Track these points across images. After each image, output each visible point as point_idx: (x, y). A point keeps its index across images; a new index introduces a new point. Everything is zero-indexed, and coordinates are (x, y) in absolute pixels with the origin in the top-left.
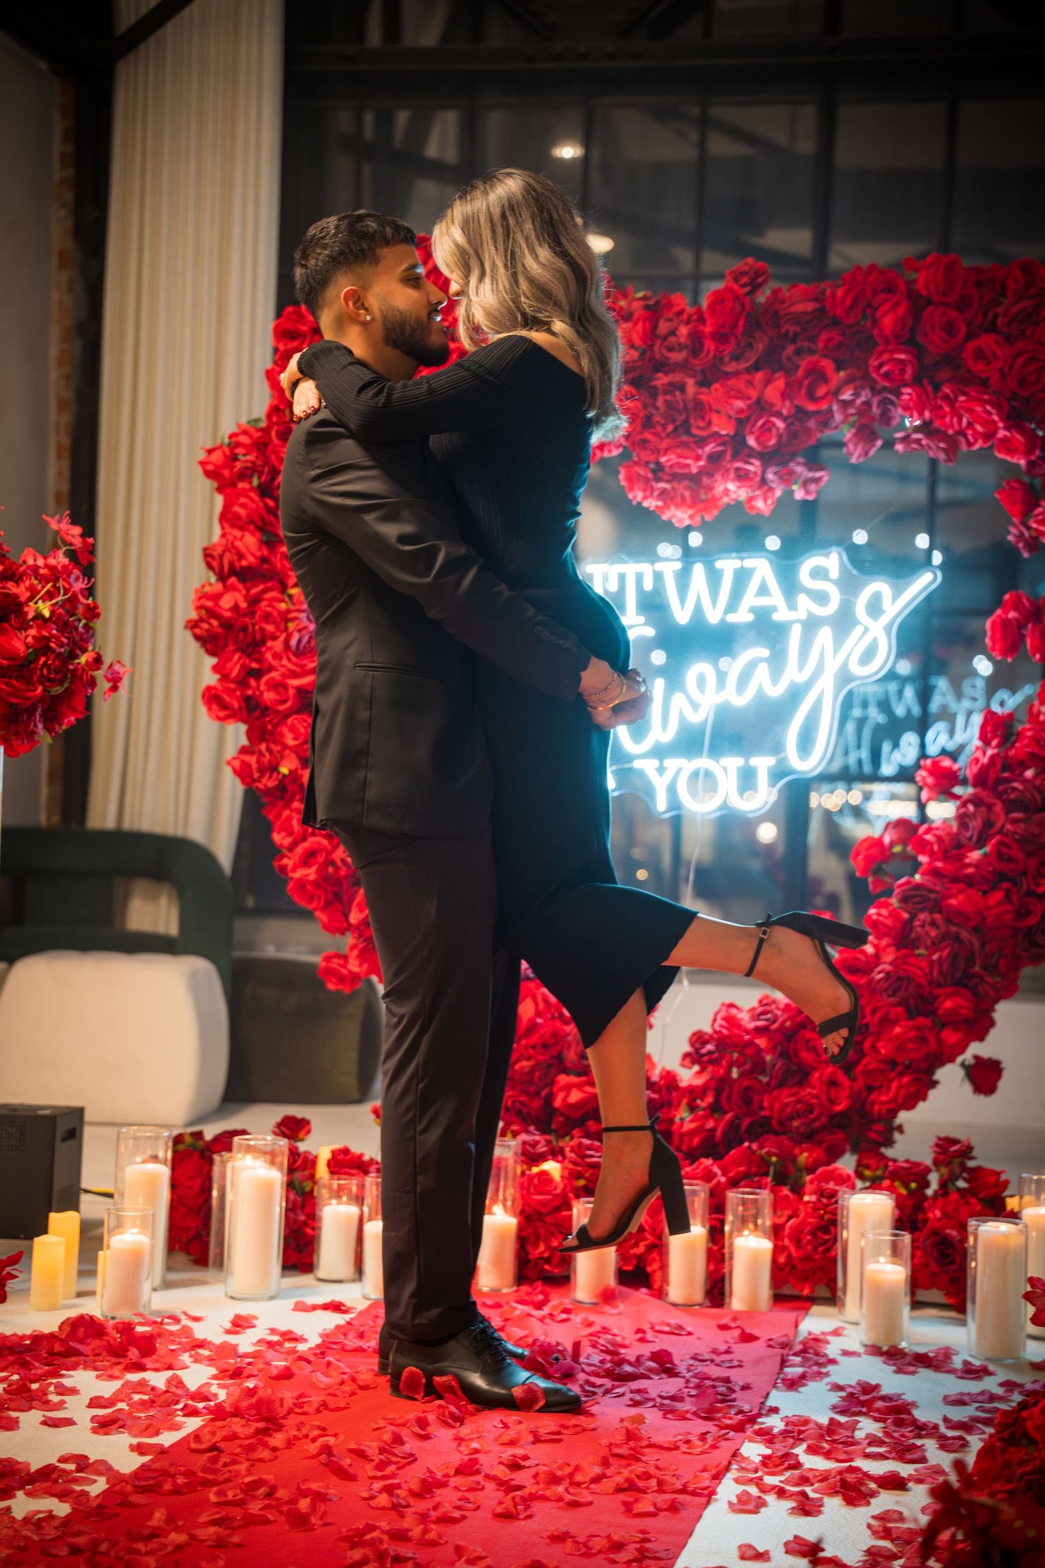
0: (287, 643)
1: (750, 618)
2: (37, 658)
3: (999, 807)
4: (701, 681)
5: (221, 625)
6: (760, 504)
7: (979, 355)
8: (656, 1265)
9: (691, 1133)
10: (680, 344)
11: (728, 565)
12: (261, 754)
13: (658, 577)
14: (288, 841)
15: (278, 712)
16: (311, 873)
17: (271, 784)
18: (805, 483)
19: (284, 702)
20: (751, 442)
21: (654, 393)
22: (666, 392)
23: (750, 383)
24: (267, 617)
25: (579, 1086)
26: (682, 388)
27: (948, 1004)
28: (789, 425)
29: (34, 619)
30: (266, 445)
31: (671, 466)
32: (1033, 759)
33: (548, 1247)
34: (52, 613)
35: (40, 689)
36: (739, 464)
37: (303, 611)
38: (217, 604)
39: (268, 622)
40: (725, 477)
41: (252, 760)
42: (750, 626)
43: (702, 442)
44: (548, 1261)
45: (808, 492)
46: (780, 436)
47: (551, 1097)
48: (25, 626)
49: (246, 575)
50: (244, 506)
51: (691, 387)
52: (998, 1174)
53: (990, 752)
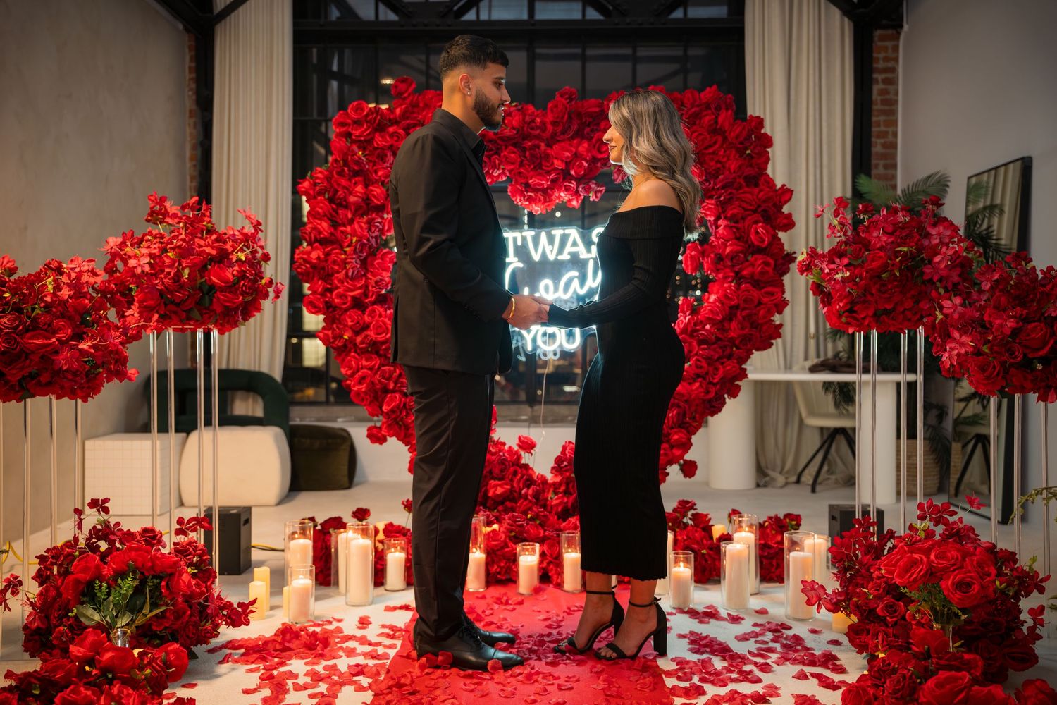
0: (347, 274)
1: (568, 257)
2: (238, 282)
3: (695, 343)
4: (547, 288)
5: (311, 267)
6: (574, 203)
8: (553, 572)
9: (557, 505)
10: (537, 127)
11: (557, 232)
12: (334, 330)
13: (524, 239)
14: (349, 372)
15: (341, 309)
16: (363, 387)
17: (340, 344)
18: (596, 192)
19: (345, 304)
20: (572, 173)
21: (524, 150)
22: (531, 149)
23: (571, 145)
24: (335, 262)
25: (501, 486)
26: (538, 147)
27: (676, 437)
28: (589, 165)
29: (236, 261)
30: (331, 178)
31: (534, 185)
32: (709, 320)
33: (499, 566)
34: (246, 258)
35: (241, 298)
36: (567, 184)
37: (353, 259)
38: (309, 257)
39: (335, 265)
40: (560, 190)
41: (330, 333)
42: (569, 261)
43: (549, 173)
44: (499, 573)
45: (596, 197)
46: (585, 170)
47: (486, 492)
48: (231, 265)
49: (324, 242)
50: (321, 208)
51: (543, 147)
52: (707, 515)
53: (688, 318)
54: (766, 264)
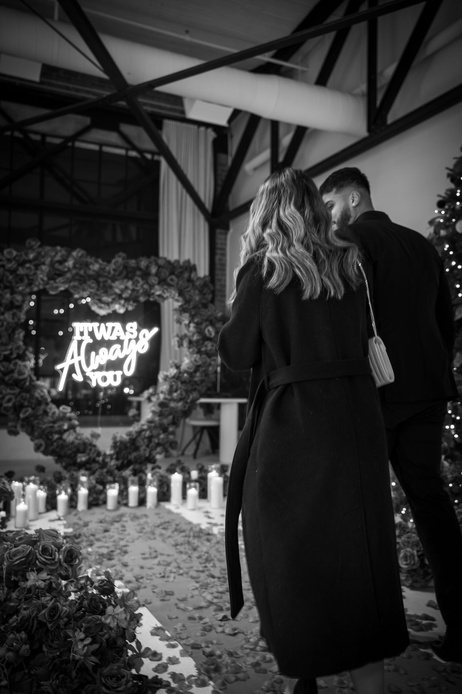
1: (115, 338)
3: (179, 383)
4: (103, 353)
6: (121, 311)
7: (172, 280)
10: (106, 271)
11: (110, 325)
13: (93, 327)
20: (123, 296)
21: (99, 282)
22: (103, 282)
23: (123, 282)
25: (84, 456)
31: (104, 300)
32: (186, 372)
36: (120, 301)
40: (115, 304)
42: (115, 340)
45: (132, 308)
51: (109, 282)
54: (213, 346)
